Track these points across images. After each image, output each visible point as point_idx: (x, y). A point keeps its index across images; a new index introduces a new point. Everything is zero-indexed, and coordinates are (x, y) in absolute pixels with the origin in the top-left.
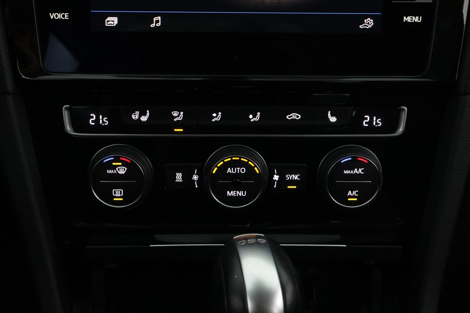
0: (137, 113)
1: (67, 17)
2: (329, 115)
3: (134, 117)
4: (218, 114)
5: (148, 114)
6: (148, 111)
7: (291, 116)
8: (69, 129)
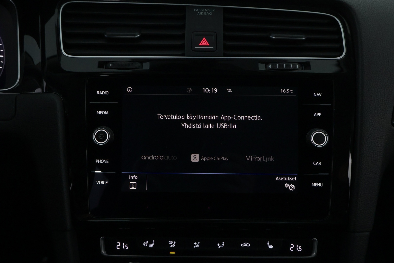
0: (147, 242)
1: (107, 183)
2: (268, 243)
3: (145, 245)
4: (197, 243)
5: (154, 242)
6: (153, 241)
7: (244, 245)
8: (103, 252)
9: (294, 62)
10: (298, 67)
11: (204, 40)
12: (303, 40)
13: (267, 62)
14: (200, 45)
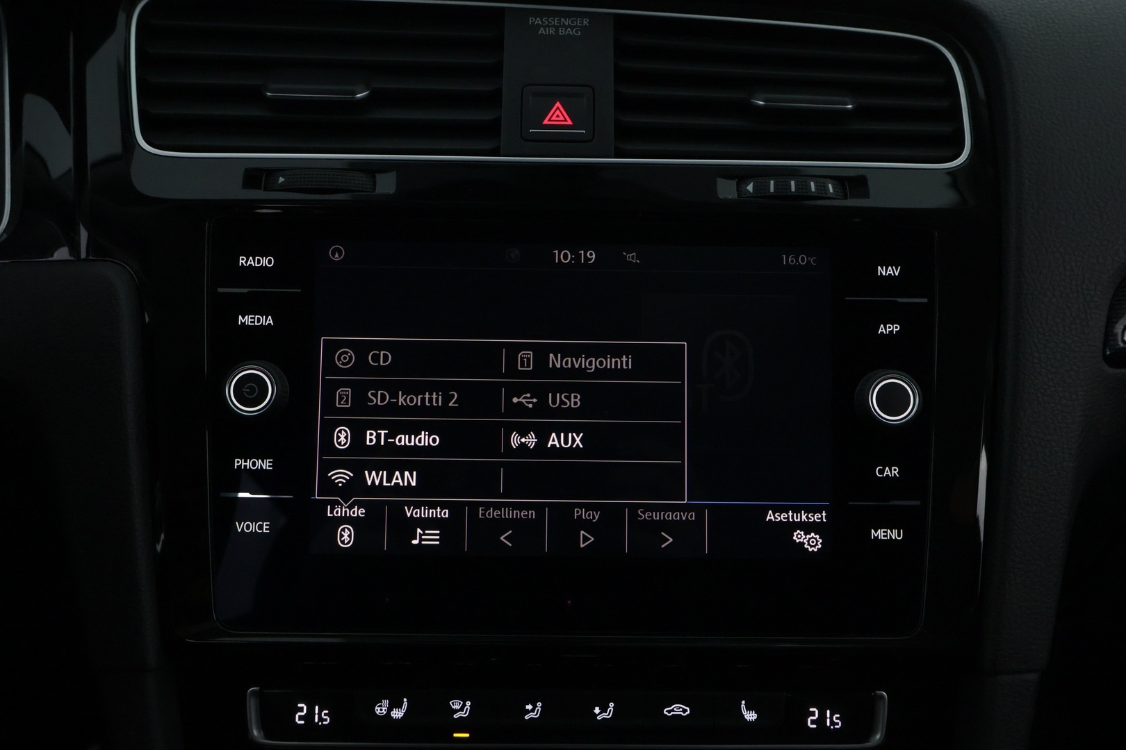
0: (386, 703)
1: (266, 529)
2: (743, 706)
3: (379, 711)
4: (535, 706)
5: (405, 704)
6: (405, 700)
7: (673, 710)
8: (255, 733)
9: (822, 176)
10: (831, 191)
11: (558, 108)
12: (847, 111)
13: (741, 176)
14: (546, 122)
